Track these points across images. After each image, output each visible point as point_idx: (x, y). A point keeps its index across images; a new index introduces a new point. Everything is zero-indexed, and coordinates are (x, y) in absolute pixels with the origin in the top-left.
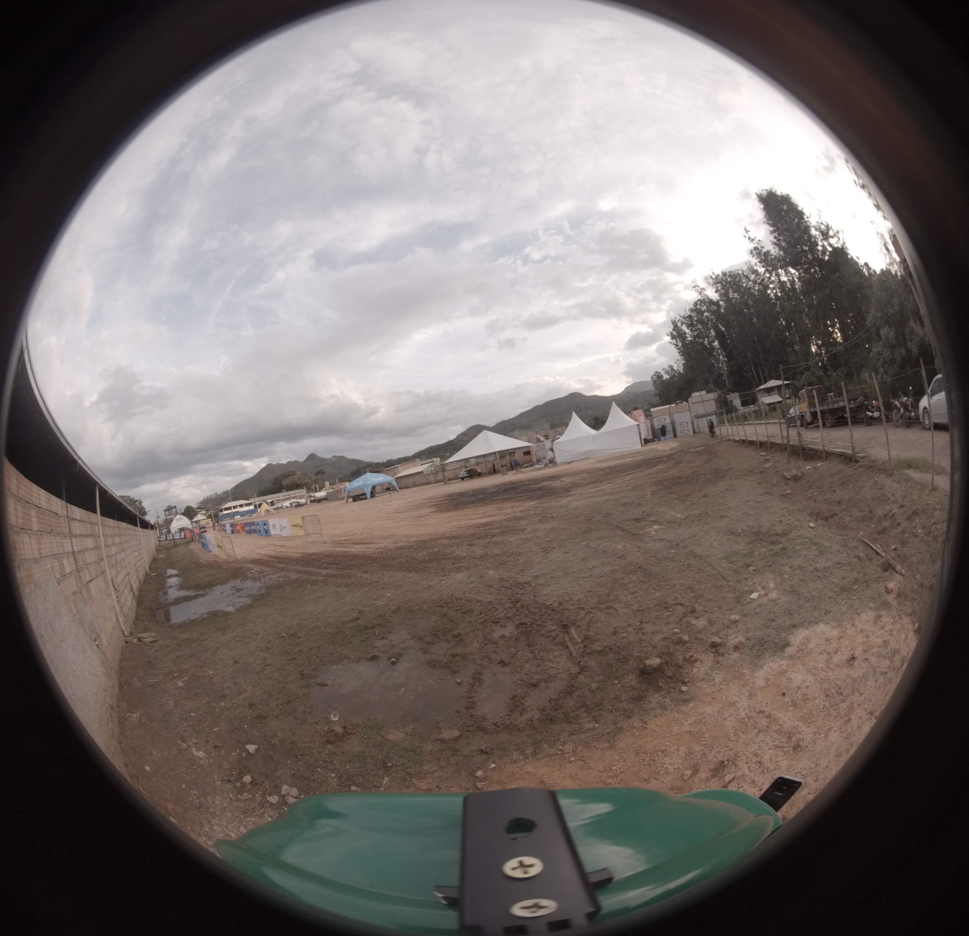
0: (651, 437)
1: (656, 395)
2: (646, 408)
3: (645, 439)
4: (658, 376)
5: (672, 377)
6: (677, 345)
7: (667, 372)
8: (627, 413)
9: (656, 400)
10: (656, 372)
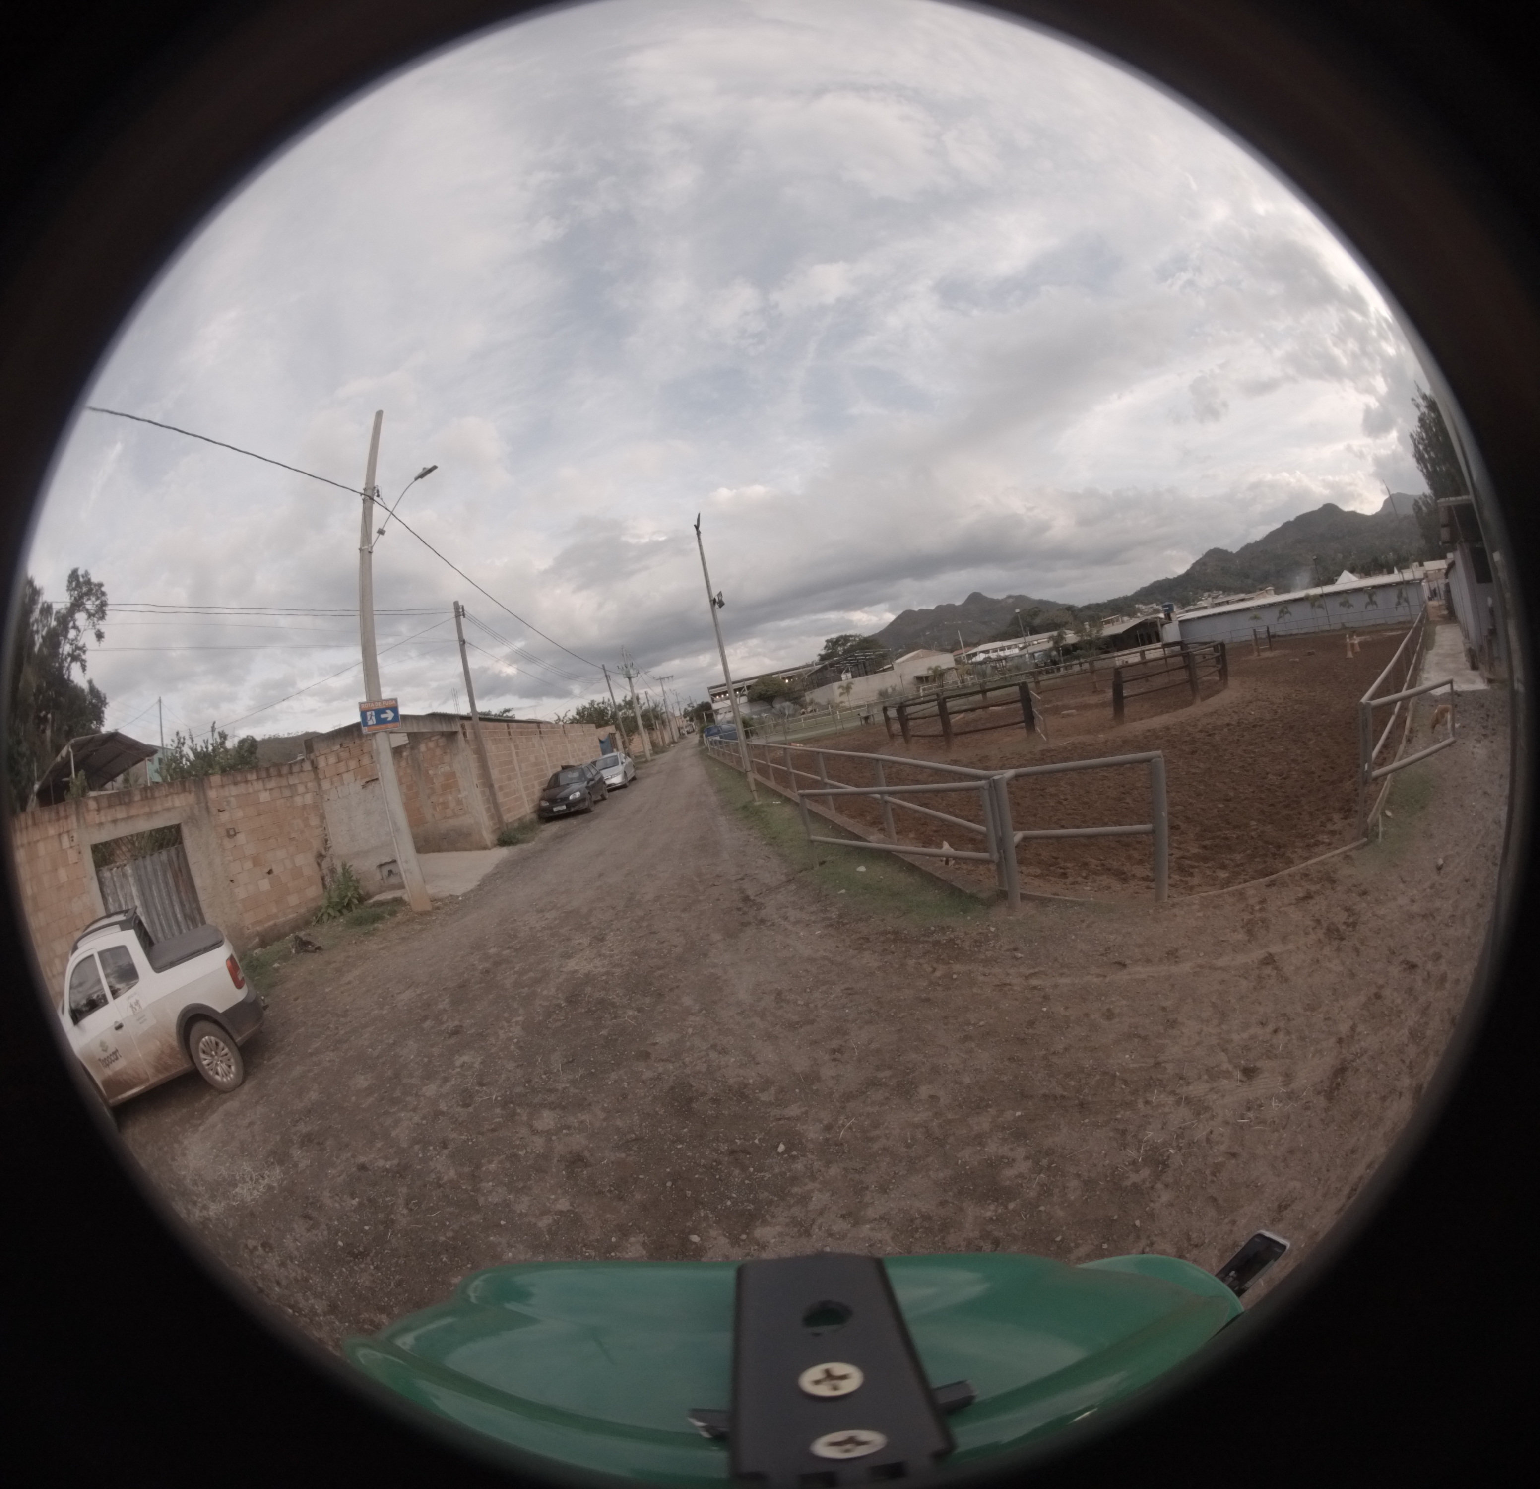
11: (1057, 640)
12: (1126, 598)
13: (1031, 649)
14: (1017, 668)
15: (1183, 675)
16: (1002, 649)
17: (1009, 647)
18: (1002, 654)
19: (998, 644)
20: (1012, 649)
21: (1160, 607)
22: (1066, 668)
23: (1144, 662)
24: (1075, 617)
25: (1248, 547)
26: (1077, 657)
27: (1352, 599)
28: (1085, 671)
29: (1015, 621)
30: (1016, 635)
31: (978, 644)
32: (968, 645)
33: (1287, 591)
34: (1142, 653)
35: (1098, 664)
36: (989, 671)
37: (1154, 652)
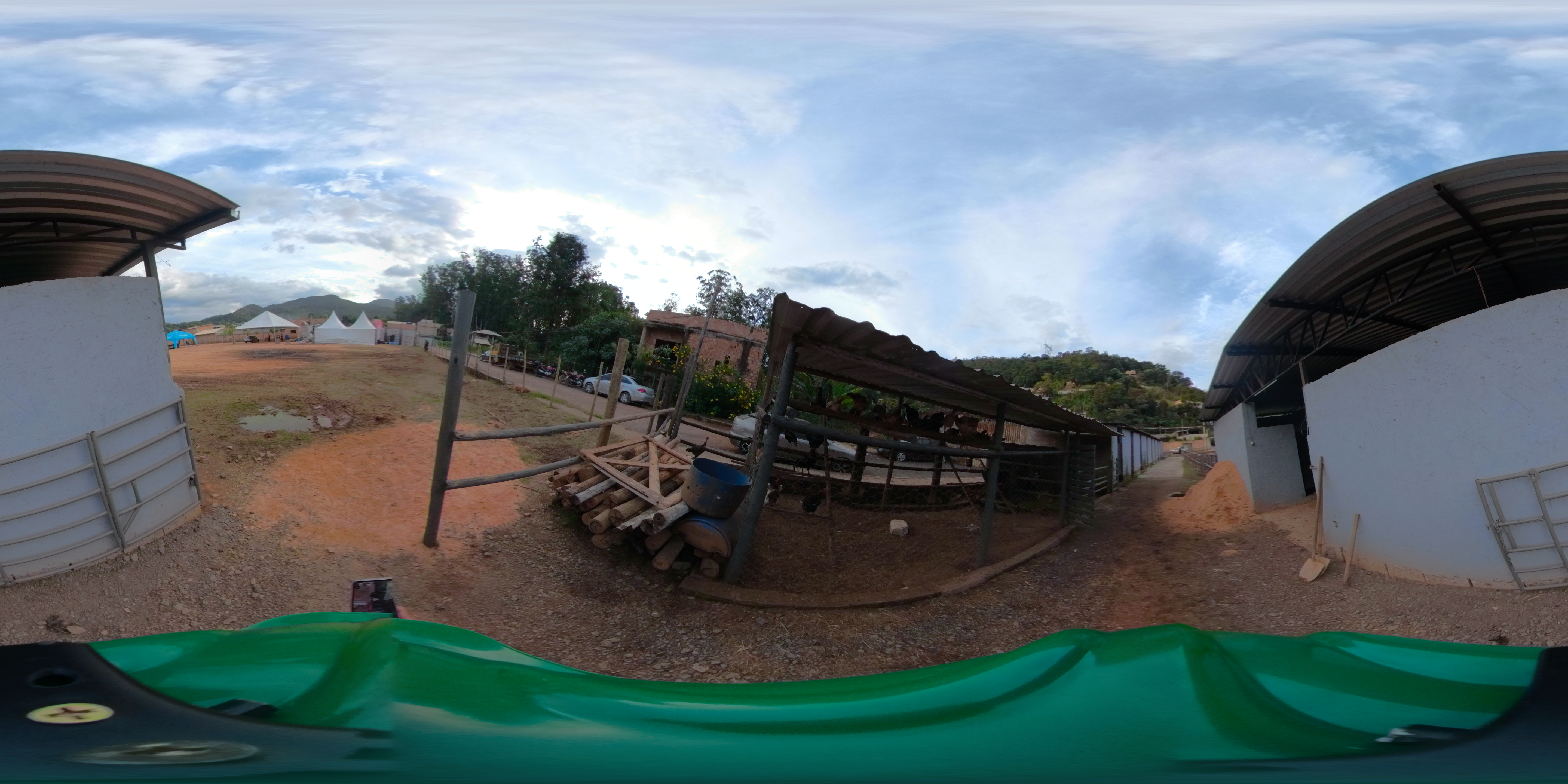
0: (383, 340)
1: (395, 313)
2: (384, 319)
3: (379, 341)
4: (401, 300)
5: (412, 304)
6: (424, 284)
7: (409, 300)
8: (370, 319)
9: (393, 316)
10: (401, 297)
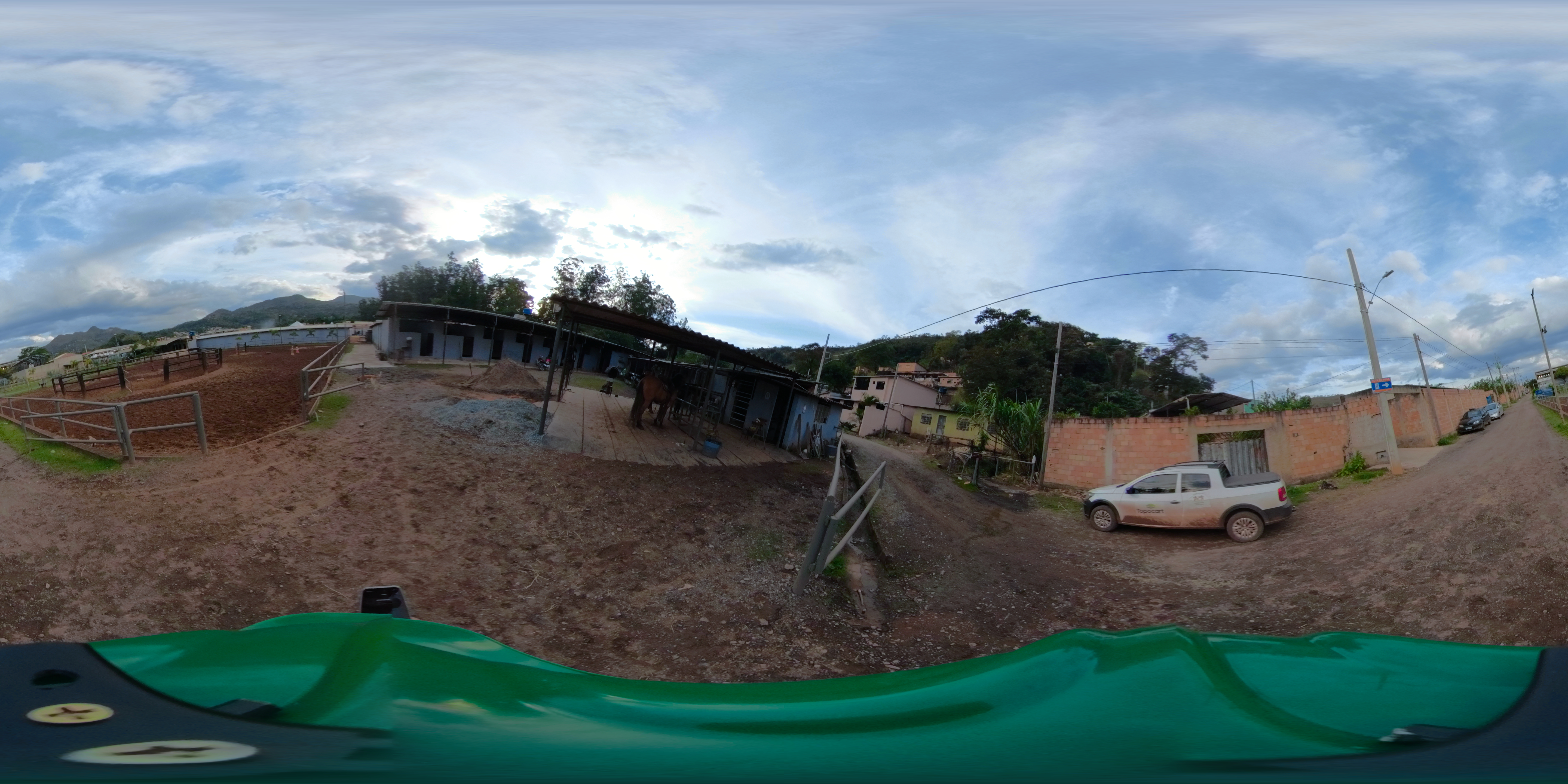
11: (133, 348)
12: (169, 329)
13: (121, 352)
14: (114, 360)
15: (198, 363)
16: (106, 352)
17: (109, 352)
18: (105, 354)
19: (104, 350)
20: (110, 352)
21: (187, 334)
22: (137, 360)
23: (178, 357)
24: (142, 338)
25: (240, 309)
26: (143, 356)
27: (297, 333)
28: (147, 361)
29: (113, 339)
30: (113, 346)
31: (93, 350)
32: (88, 351)
33: (258, 328)
34: (177, 353)
35: (154, 358)
36: (99, 362)
37: (183, 353)
